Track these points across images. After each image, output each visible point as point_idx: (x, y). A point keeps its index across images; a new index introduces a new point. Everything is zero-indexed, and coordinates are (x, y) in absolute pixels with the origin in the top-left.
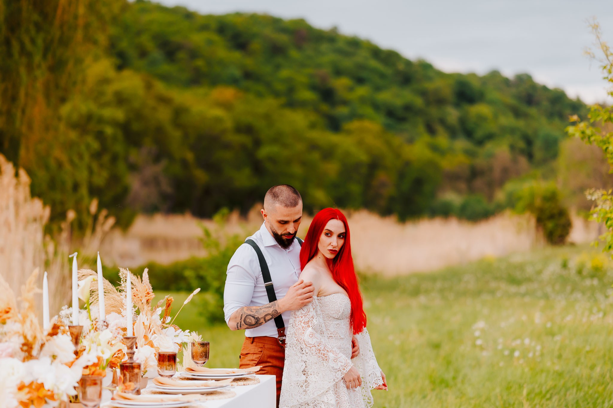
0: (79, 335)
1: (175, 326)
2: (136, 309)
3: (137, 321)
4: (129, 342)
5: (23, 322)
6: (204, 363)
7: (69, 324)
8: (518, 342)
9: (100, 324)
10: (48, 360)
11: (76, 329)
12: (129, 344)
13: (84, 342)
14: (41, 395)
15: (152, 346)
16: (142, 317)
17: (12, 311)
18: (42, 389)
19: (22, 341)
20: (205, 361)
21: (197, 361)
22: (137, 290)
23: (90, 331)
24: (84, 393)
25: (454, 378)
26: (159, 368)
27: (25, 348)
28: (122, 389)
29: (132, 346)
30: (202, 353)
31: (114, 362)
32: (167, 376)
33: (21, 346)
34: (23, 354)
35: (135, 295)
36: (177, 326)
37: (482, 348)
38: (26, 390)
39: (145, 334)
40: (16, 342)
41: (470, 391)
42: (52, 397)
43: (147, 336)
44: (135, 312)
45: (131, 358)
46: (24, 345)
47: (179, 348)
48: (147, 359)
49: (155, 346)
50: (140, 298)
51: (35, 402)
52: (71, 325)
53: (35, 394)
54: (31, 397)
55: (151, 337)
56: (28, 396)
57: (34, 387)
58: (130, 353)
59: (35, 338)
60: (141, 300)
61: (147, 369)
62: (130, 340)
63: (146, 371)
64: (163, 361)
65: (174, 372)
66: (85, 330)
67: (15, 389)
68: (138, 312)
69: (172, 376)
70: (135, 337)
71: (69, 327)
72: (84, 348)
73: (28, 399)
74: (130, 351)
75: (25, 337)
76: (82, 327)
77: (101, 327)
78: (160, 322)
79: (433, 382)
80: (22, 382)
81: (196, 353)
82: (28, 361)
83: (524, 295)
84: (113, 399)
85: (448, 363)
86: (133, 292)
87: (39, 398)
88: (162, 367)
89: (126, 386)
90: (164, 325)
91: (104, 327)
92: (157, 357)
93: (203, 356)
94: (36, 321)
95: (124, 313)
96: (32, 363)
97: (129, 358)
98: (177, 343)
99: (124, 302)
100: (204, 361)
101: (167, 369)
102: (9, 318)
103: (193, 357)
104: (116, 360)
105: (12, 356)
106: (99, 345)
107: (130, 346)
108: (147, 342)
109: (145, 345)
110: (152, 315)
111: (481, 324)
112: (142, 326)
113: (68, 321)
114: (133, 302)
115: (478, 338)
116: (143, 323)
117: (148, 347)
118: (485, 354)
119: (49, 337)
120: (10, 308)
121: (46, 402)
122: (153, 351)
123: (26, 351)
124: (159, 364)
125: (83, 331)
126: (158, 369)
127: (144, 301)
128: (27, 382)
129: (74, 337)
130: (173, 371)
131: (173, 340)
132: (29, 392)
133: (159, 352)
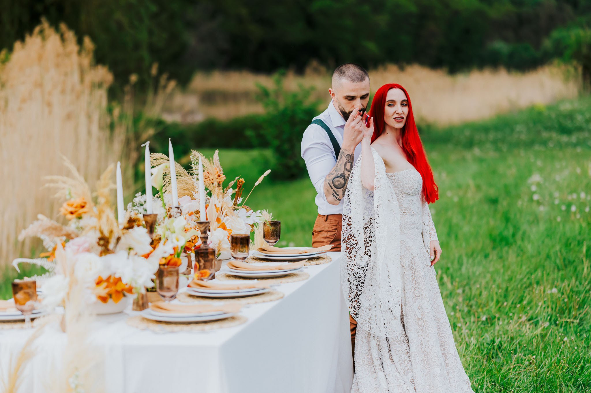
0: (154, 223)
1: (246, 207)
2: (208, 191)
3: (209, 205)
4: (203, 227)
5: (99, 217)
6: (276, 242)
7: (143, 212)
8: (575, 196)
9: (174, 211)
10: (125, 253)
11: (151, 217)
12: (203, 229)
13: (159, 231)
14: (119, 289)
15: (225, 228)
16: (214, 199)
17: (87, 206)
18: (119, 283)
19: (99, 235)
20: (276, 240)
21: (269, 241)
22: (208, 173)
23: (164, 219)
24: (161, 283)
25: (514, 235)
26: (233, 251)
27: (102, 242)
28: (198, 276)
29: (205, 230)
30: (274, 232)
31: (188, 247)
32: (240, 259)
33: (98, 240)
34: (100, 249)
35: (207, 178)
36: (248, 207)
37: (539, 203)
38: (104, 285)
39: (218, 216)
40: (93, 237)
41: (529, 248)
42: (130, 290)
43: (220, 218)
44: (207, 194)
45: (205, 243)
46: (100, 239)
47: (252, 229)
48: (220, 242)
49: (228, 229)
50: (212, 181)
51: (114, 296)
52: (145, 213)
53: (112, 289)
54: (109, 291)
55: (223, 219)
56: (107, 290)
57: (112, 280)
58: (204, 238)
59: (111, 232)
60: (213, 183)
61: (221, 252)
62: (203, 224)
63: (220, 254)
64: (236, 243)
65: (247, 254)
66: (160, 218)
67: (94, 285)
68: (210, 194)
69: (245, 258)
70: (208, 222)
71: (144, 215)
72: (159, 237)
73: (107, 294)
74: (203, 235)
75: (102, 232)
76: (156, 215)
77: (175, 214)
78: (231, 204)
79: (494, 240)
80: (100, 277)
81: (268, 232)
82: (105, 255)
83: (575, 145)
84: (189, 286)
85: (507, 220)
86: (204, 175)
87: (117, 292)
88: (235, 249)
89: (202, 274)
90: (236, 207)
91: (179, 214)
92: (230, 239)
93: (275, 235)
94: (112, 216)
95: (196, 196)
96: (109, 257)
97: (202, 243)
98: (249, 224)
99: (195, 185)
100: (274, 240)
101: (240, 251)
102: (85, 213)
103: (265, 236)
104: (190, 244)
105: (88, 250)
106: (174, 232)
107: (203, 230)
108: (220, 224)
109: (218, 228)
110: (223, 198)
111: (536, 178)
112: (215, 210)
113: (142, 209)
114: (205, 185)
115: (534, 193)
116: (215, 205)
117: (221, 230)
118: (542, 208)
119: (125, 231)
120: (85, 203)
121: (124, 295)
122: (226, 233)
123: (102, 245)
124: (233, 246)
125: (157, 219)
126: (231, 251)
127: (216, 184)
128: (105, 277)
129: (148, 225)
130: (245, 253)
131: (244, 221)
132: (107, 287)
133: (231, 234)
